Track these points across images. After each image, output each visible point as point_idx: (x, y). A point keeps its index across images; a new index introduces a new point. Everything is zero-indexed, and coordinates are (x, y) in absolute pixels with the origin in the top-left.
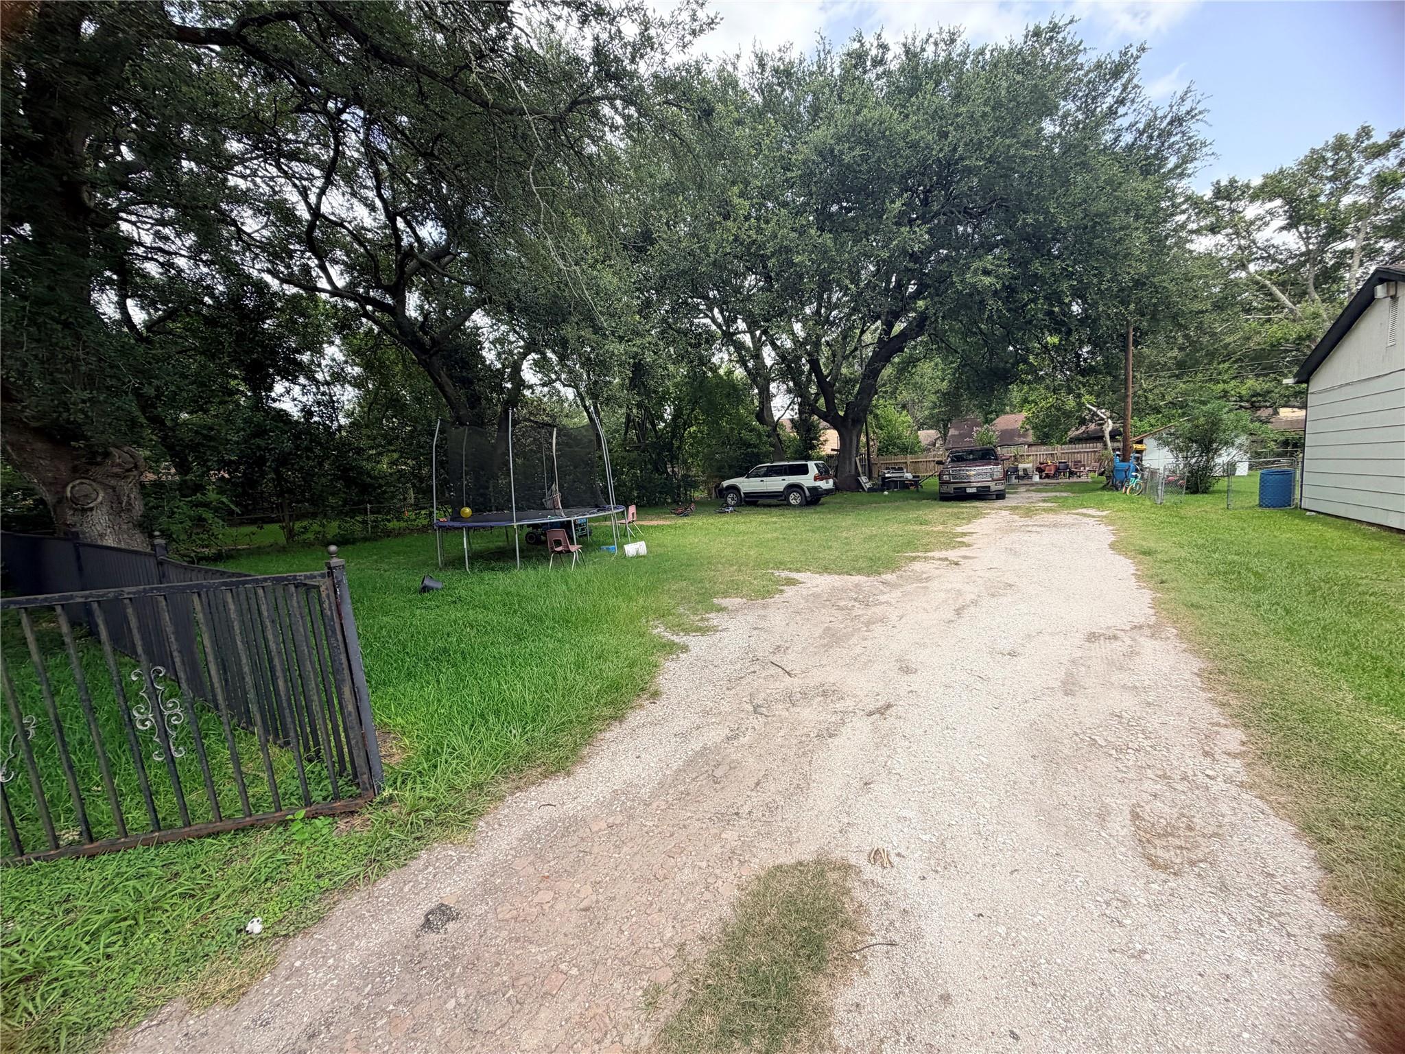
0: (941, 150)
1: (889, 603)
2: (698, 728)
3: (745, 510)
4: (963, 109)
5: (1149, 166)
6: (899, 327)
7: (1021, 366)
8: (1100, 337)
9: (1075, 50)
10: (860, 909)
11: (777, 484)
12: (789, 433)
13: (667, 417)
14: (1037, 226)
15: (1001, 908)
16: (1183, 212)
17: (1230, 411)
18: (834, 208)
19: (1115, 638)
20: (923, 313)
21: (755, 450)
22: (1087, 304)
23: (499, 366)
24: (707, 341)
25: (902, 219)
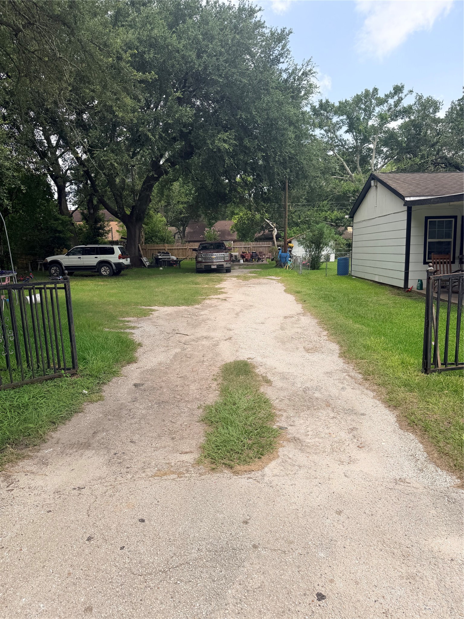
21: (65, 236)
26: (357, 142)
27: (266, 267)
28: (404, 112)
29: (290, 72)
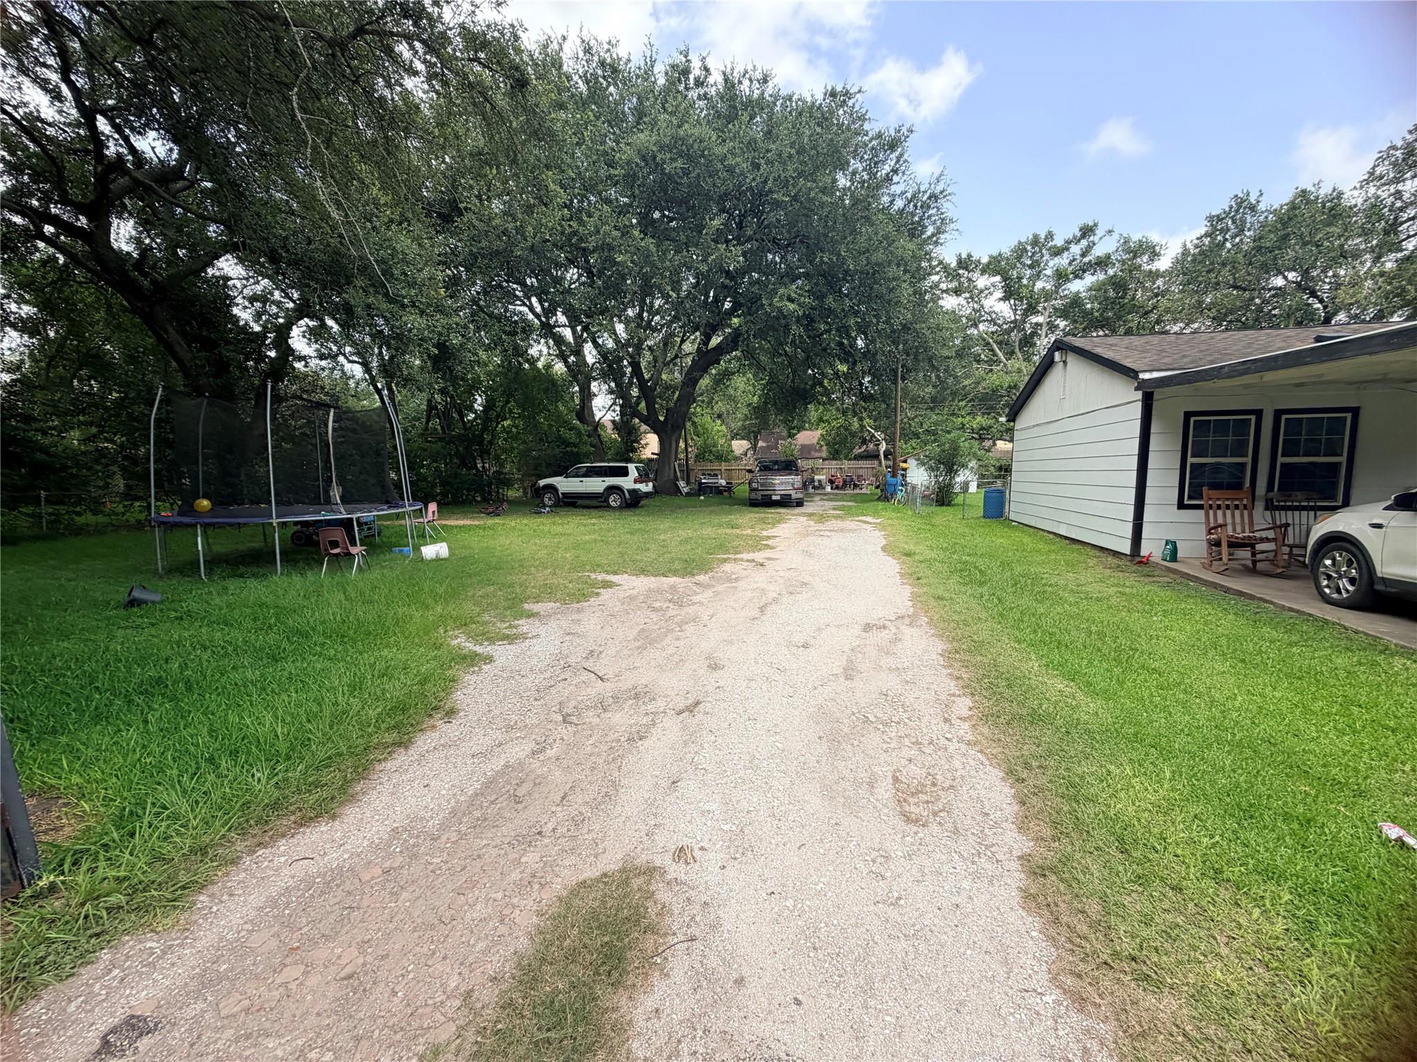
0: (754, 179)
1: (701, 603)
2: (500, 745)
3: (563, 511)
4: (772, 146)
5: (915, 231)
6: (715, 341)
7: (818, 389)
8: (876, 370)
9: (862, 118)
10: (664, 910)
11: (597, 485)
12: (610, 433)
13: (478, 407)
14: (831, 266)
15: (790, 883)
16: (937, 273)
17: (966, 440)
18: (657, 215)
19: (885, 627)
20: (736, 329)
21: (575, 450)
22: (870, 341)
23: (257, 328)
24: (524, 330)
25: (719, 237)
26: (1015, 314)
27: (865, 499)
28: (1096, 264)
29: (909, 197)
